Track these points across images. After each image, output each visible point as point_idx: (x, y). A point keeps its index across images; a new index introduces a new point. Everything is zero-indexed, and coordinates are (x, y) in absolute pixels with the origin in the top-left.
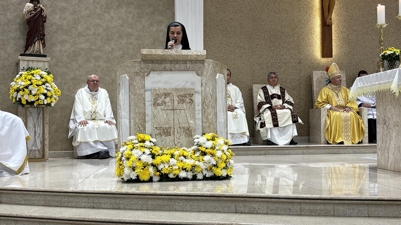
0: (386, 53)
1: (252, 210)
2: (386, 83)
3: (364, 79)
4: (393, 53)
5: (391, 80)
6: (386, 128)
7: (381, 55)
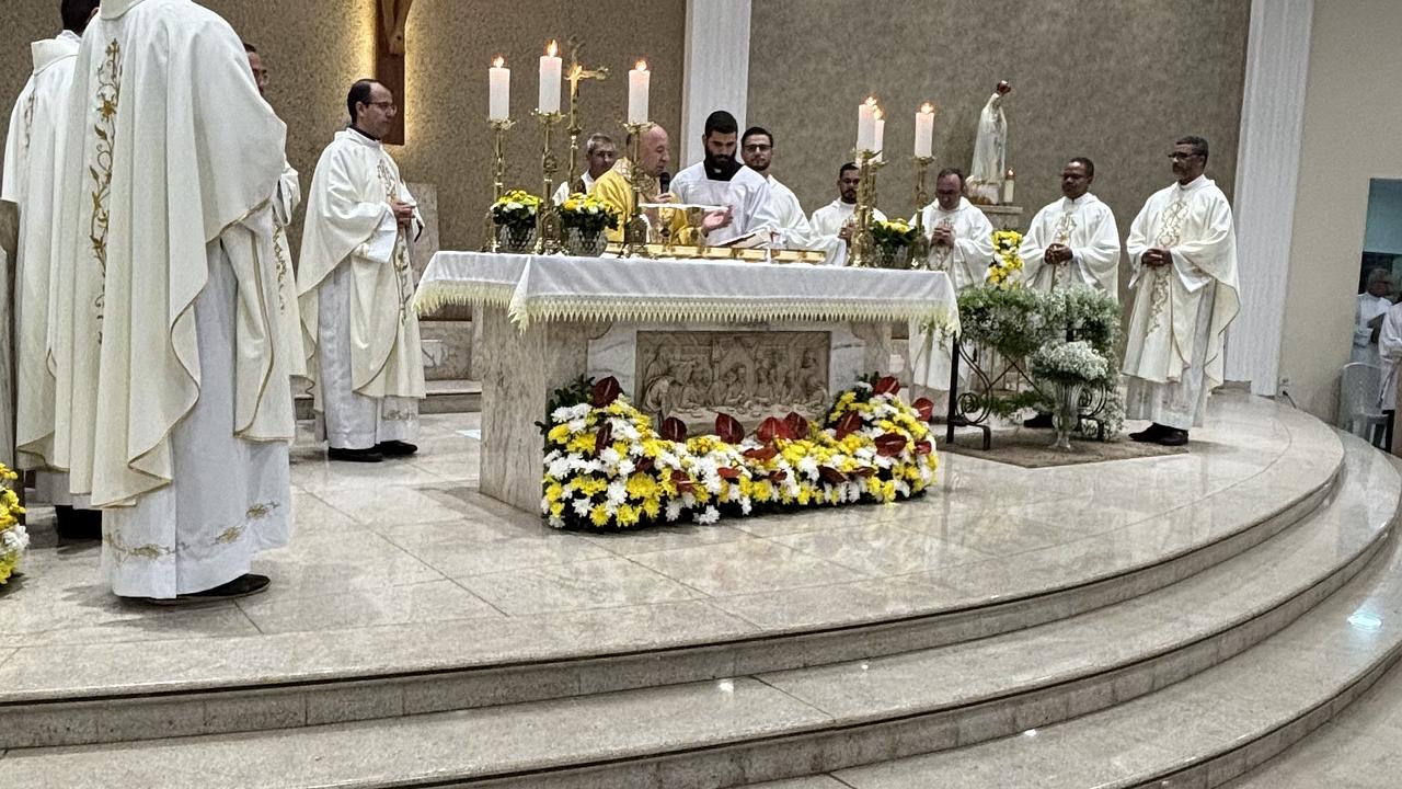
0: (503, 205)
1: (45, 736)
2: (501, 286)
3: (452, 260)
4: (521, 207)
5: (513, 282)
6: (502, 393)
7: (492, 208)
